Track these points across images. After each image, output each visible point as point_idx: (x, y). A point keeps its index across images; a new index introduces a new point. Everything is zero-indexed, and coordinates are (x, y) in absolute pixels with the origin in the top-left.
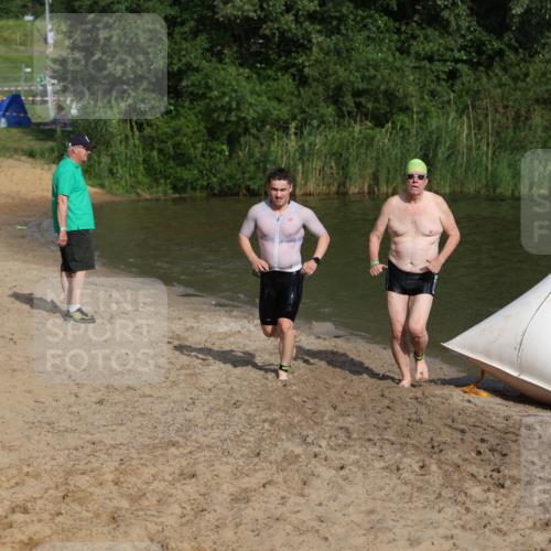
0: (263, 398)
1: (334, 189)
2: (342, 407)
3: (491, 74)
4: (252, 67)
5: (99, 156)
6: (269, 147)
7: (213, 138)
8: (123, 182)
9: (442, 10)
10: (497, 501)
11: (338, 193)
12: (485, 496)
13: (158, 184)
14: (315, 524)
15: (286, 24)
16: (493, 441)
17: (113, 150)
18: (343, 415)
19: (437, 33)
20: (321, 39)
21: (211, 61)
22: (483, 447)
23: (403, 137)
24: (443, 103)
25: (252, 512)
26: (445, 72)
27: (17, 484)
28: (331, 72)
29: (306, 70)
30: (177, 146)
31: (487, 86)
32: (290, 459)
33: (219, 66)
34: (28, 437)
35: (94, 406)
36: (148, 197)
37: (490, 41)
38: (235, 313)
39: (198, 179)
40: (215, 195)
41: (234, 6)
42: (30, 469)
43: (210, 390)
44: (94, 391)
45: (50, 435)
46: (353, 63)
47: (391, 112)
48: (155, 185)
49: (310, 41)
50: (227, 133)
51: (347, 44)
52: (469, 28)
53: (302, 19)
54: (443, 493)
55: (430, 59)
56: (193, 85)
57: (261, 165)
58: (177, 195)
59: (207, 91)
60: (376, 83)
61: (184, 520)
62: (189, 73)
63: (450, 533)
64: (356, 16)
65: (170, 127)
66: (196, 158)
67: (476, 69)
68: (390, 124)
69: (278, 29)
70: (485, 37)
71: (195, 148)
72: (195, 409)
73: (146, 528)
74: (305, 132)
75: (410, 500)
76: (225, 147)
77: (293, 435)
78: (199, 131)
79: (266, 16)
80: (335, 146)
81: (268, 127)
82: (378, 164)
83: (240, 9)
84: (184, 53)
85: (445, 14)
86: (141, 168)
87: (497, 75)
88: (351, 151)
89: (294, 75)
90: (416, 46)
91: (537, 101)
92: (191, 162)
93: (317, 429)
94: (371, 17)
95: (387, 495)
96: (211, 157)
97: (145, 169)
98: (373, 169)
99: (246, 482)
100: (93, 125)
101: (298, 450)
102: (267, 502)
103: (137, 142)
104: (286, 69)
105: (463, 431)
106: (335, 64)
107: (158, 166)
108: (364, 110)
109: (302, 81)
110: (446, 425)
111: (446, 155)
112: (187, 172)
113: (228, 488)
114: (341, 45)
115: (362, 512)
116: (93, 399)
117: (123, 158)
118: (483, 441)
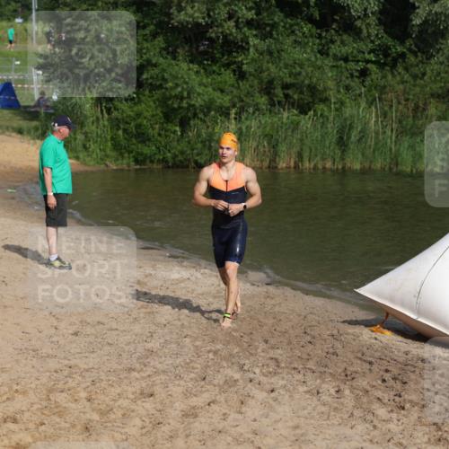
0: (208, 333)
1: (266, 164)
2: (272, 341)
3: (396, 73)
4: (200, 63)
5: (75, 134)
6: (214, 129)
7: (168, 120)
8: (94, 156)
9: (356, 20)
10: (398, 420)
11: (269, 167)
12: (389, 416)
13: (123, 157)
14: (250, 436)
15: (228, 29)
16: (395, 371)
17: (86, 129)
18: (273, 348)
19: (351, 39)
20: (257, 41)
21: (167, 58)
22: (387, 376)
23: (323, 123)
24: (355, 96)
25: (200, 425)
26: (357, 71)
27: (8, 399)
28: (264, 68)
29: (245, 67)
30: (139, 126)
31: (392, 83)
32: (231, 383)
33: (173, 62)
34: (17, 361)
35: (70, 337)
36: (115, 168)
37: (394, 46)
38: (185, 264)
39: (155, 154)
40: (169, 167)
41: (186, 14)
42: (18, 387)
43: (165, 325)
44: (70, 325)
45: (35, 359)
46: (282, 62)
47: (313, 103)
48: (120, 158)
49: (248, 43)
50: (179, 116)
51: (278, 46)
52: (377, 35)
53: (242, 25)
54: (355, 413)
55: (346, 60)
56: (152, 78)
57: (207, 143)
58: (138, 167)
59: (163, 83)
60: (301, 78)
61: (144, 431)
62: (150, 68)
63: (360, 446)
64: (285, 24)
65: (132, 111)
66: (153, 136)
67: (383, 68)
68: (312, 112)
69: (222, 33)
70: (390, 42)
71: (153, 129)
72: (153, 341)
73: (113, 437)
74: (243, 117)
75: (328, 418)
76: (178, 128)
77: (233, 364)
78: (157, 115)
79: (212, 22)
80: (268, 129)
81: (213, 113)
82: (303, 144)
83: (192, 16)
84: (144, 51)
85: (358, 23)
86: (109, 144)
87: (399, 73)
88: (280, 133)
89: (234, 71)
90: (334, 49)
91: (432, 95)
92: (149, 140)
93: (252, 359)
94: (298, 24)
95: (309, 413)
96: (166, 136)
97: (112, 144)
98: (298, 149)
99: (194, 401)
100: (70, 108)
101: (237, 376)
102: (212, 418)
103: (106, 123)
104: (227, 66)
105: (371, 363)
106: (268, 62)
107: (123, 143)
108: (292, 100)
109: (241, 75)
110: (357, 357)
111: (357, 138)
112: (147, 148)
113: (180, 406)
114: (273, 47)
115: (289, 427)
116: (70, 332)
117: (95, 135)
118: (387, 371)
